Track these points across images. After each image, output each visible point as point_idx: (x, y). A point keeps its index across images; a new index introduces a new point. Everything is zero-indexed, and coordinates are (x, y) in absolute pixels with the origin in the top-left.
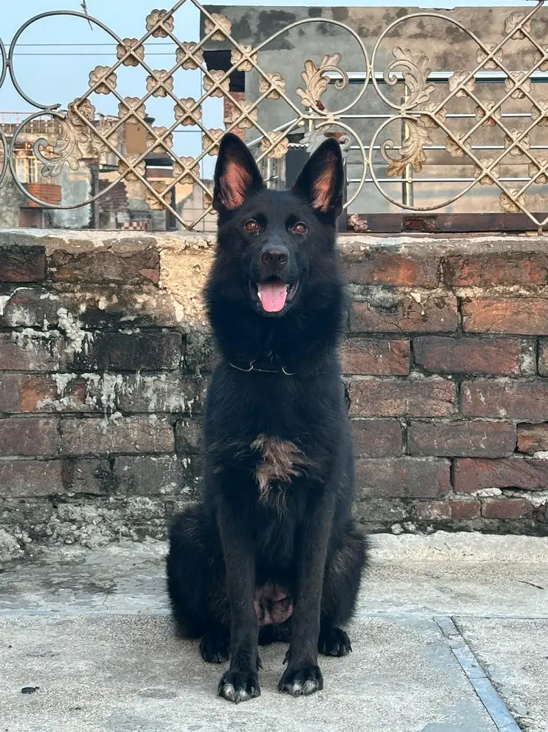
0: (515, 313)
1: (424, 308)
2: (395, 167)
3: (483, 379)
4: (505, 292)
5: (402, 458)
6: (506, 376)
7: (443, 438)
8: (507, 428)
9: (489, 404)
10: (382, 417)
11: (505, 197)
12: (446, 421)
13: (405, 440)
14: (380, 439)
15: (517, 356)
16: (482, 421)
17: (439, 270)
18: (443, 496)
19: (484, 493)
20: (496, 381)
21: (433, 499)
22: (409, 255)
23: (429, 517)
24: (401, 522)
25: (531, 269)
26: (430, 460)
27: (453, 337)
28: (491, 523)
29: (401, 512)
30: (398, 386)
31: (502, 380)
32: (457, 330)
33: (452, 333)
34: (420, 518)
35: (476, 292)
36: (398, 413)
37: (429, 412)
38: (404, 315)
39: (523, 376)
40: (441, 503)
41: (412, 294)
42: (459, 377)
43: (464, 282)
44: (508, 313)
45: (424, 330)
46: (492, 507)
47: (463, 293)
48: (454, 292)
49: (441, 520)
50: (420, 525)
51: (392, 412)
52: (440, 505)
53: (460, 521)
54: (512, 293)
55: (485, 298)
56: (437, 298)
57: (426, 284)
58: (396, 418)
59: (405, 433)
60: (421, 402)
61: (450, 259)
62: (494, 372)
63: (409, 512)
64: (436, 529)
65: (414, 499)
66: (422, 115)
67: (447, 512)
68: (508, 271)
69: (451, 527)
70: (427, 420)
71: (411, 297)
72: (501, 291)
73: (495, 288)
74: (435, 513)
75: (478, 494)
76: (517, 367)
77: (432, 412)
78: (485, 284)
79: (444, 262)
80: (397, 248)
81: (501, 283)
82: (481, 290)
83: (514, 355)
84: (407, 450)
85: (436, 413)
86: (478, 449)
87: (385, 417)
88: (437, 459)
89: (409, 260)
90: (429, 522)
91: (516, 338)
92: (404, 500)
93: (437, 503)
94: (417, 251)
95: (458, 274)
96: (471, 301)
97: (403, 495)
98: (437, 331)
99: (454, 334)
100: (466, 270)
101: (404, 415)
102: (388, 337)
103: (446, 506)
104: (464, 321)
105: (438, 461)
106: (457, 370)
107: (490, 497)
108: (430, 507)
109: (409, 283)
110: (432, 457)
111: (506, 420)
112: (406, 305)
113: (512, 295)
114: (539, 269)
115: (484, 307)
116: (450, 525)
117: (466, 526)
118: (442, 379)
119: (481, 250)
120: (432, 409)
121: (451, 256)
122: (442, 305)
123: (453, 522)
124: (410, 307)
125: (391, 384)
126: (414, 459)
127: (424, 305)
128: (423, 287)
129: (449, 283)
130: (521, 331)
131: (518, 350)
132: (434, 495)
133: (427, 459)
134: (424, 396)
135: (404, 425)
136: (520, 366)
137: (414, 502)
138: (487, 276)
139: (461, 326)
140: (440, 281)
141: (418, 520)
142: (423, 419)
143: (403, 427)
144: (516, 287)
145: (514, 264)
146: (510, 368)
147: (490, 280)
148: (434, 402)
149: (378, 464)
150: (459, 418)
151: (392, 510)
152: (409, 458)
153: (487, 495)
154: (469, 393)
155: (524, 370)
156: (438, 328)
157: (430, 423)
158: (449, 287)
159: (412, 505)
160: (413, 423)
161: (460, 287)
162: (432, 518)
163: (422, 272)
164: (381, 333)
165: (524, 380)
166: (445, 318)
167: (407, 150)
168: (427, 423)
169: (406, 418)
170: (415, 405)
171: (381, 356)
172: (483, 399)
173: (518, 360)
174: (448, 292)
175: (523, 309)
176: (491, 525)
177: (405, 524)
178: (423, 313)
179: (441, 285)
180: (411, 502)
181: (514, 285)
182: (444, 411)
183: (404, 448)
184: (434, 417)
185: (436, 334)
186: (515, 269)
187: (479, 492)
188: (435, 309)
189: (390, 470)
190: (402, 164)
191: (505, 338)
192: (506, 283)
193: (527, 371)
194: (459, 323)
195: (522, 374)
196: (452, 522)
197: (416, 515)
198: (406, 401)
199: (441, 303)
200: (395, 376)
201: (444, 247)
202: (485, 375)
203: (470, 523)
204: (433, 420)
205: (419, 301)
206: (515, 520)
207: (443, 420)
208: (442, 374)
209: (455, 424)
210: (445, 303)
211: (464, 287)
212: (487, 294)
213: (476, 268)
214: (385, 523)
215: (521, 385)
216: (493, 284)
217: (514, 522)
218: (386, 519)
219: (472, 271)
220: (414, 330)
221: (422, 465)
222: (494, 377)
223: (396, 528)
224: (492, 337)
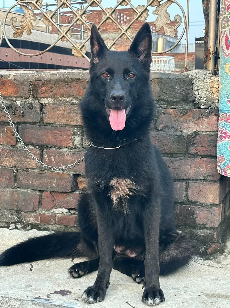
0: (69, 113)
1: (22, 109)
2: (18, 32)
3: (54, 149)
4: (65, 102)
5: (15, 189)
6: (66, 148)
7: (34, 180)
8: (66, 176)
9: (57, 163)
10: (4, 167)
11: (75, 48)
12: (36, 171)
13: (15, 180)
14: (3, 178)
15: (71, 137)
16: (54, 172)
17: (30, 88)
18: (36, 211)
19: (57, 211)
20: (61, 150)
21: (31, 212)
22: (14, 80)
23: (29, 221)
24: (15, 223)
25: (78, 88)
26: (29, 191)
27: (38, 125)
28: (60, 227)
29: (14, 218)
30: (11, 150)
31: (64, 150)
32: (40, 122)
33: (37, 123)
34: (25, 221)
35: (50, 101)
36: (11, 165)
37: (27, 166)
38: (13, 113)
39: (75, 148)
40: (35, 214)
41: (16, 101)
42: (42, 147)
43: (43, 95)
44: (65, 113)
45: (23, 121)
46: (60, 219)
47: (43, 101)
48: (39, 100)
49: (35, 224)
50: (25, 225)
51: (8, 164)
52: (34, 216)
53: (45, 225)
54: (68, 101)
55: (54, 104)
56: (29, 104)
57: (23, 96)
58: (11, 167)
59: (15, 176)
60: (22, 160)
61: (35, 82)
62: (59, 145)
63: (19, 218)
64: (32, 228)
65: (22, 211)
66: (30, 3)
67: (38, 220)
68: (65, 89)
69: (40, 228)
70: (26, 170)
71: (16, 103)
72: (63, 100)
73: (60, 99)
74: (32, 220)
75: (54, 212)
76: (71, 143)
77: (28, 165)
78: (54, 97)
79: (32, 84)
80: (9, 76)
81: (63, 96)
82: (53, 100)
83: (69, 136)
84: (17, 185)
85: (30, 166)
86: (52, 187)
87: (6, 167)
88: (32, 191)
89: (14, 83)
90: (29, 224)
91: (70, 127)
92: (17, 211)
93: (33, 214)
94: (19, 78)
95: (39, 91)
96: (46, 106)
97: (16, 209)
98: (30, 121)
99: (39, 124)
100: (44, 88)
101: (15, 167)
102: (6, 124)
103: (37, 216)
104: (43, 117)
105: (33, 192)
106: (40, 143)
107: (60, 213)
108: (29, 216)
109: (15, 96)
110: (30, 190)
111: (66, 172)
112: (14, 107)
113: (69, 103)
114: (83, 89)
115: (53, 109)
116: (39, 226)
117: (48, 228)
118: (34, 148)
119: (52, 78)
120: (28, 164)
121: (35, 81)
122: (31, 108)
123: (42, 225)
124: (15, 108)
125: (8, 149)
126: (21, 190)
127: (23, 107)
128: (22, 97)
129: (35, 96)
130: (73, 123)
131: (72, 134)
132: (31, 210)
133: (27, 191)
134: (24, 157)
135: (15, 172)
136: (73, 143)
137: (22, 213)
138: (55, 92)
139: (42, 119)
140: (30, 94)
141: (23, 223)
142: (25, 169)
143: (15, 173)
144: (71, 98)
145: (69, 85)
146: (67, 144)
147: (56, 94)
148: (29, 160)
149: (3, 191)
150: (42, 169)
151: (10, 216)
152: (18, 189)
153: (58, 212)
154: (46, 156)
155: (76, 145)
156: (30, 120)
157: (28, 171)
158: (36, 98)
159: (21, 214)
160: (19, 171)
161: (41, 98)
162: (30, 222)
163: (21, 89)
164: (2, 122)
165: (75, 150)
166: (33, 115)
167: (24, 23)
168: (27, 171)
169: (16, 168)
170: (20, 161)
171: (2, 134)
172: (53, 160)
173: (72, 139)
174: (35, 101)
175: (73, 111)
176: (60, 229)
177: (17, 224)
178: (22, 112)
179: (31, 96)
180: (20, 213)
181: (69, 97)
182: (34, 165)
183: (16, 184)
184: (29, 168)
185: (30, 123)
186: (69, 88)
187: (54, 210)
188: (28, 110)
189: (9, 195)
190: (21, 31)
191: (64, 127)
192: (65, 96)
193: (78, 145)
194: (41, 118)
195: (75, 147)
196: (40, 225)
197: (23, 220)
198: (15, 159)
199: (31, 107)
200: (10, 145)
201: (33, 76)
202: (55, 146)
203: (50, 226)
204: (29, 170)
205: (19, 105)
206: (73, 227)
207: (34, 170)
208: (33, 145)
209: (41, 172)
210: (33, 107)
211: (43, 98)
212: (55, 102)
213: (49, 88)
214: (7, 223)
215: (74, 153)
216: (58, 96)
217: (72, 228)
218: (7, 221)
219: (46, 89)
220: (18, 121)
221: (24, 193)
222: (59, 148)
223: (12, 226)
224: (58, 126)
